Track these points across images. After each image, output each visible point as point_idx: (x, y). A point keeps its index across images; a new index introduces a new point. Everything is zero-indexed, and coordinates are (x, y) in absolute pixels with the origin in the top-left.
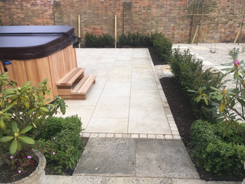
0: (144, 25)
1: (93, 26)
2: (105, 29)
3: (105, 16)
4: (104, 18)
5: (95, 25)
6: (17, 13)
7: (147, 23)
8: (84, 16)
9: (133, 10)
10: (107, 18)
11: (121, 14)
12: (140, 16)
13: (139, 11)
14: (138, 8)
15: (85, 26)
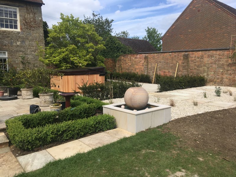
0: (198, 70)
1: (164, 70)
2: (171, 72)
3: (172, 64)
4: (171, 65)
5: (165, 69)
6: (128, 63)
7: (200, 69)
8: (160, 64)
9: (190, 59)
10: (172, 65)
11: (182, 62)
12: (195, 63)
13: (194, 60)
14: (194, 57)
15: (159, 70)
